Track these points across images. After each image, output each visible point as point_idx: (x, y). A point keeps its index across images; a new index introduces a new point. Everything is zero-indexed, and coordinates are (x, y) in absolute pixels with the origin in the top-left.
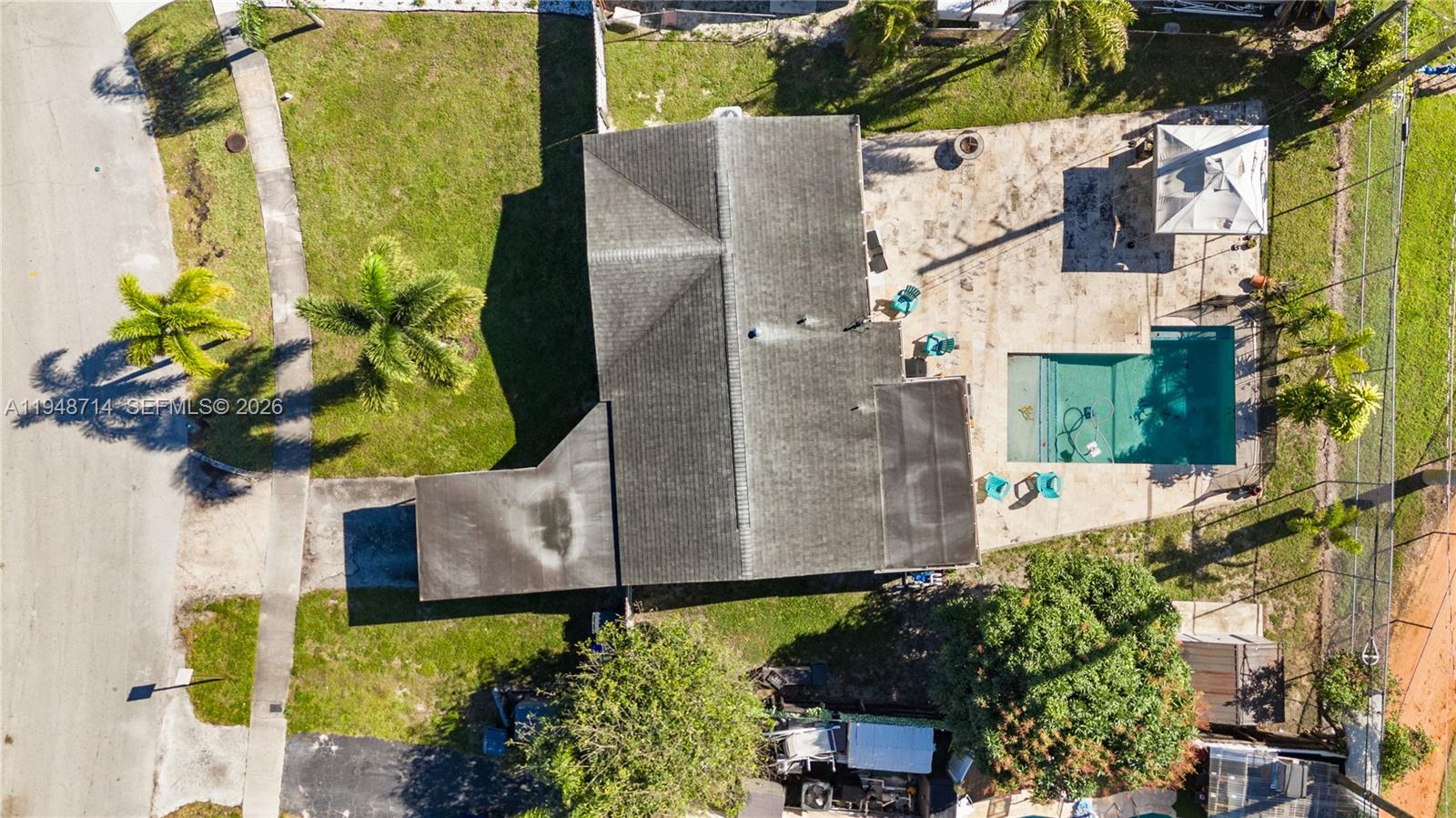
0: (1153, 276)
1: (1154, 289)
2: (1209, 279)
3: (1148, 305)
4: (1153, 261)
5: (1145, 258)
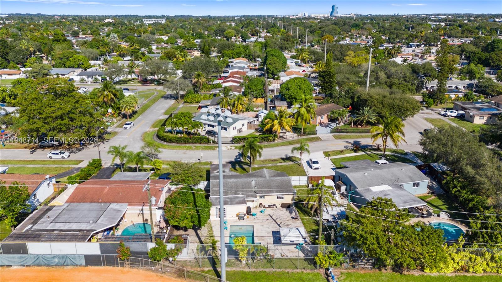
0: (273, 242)
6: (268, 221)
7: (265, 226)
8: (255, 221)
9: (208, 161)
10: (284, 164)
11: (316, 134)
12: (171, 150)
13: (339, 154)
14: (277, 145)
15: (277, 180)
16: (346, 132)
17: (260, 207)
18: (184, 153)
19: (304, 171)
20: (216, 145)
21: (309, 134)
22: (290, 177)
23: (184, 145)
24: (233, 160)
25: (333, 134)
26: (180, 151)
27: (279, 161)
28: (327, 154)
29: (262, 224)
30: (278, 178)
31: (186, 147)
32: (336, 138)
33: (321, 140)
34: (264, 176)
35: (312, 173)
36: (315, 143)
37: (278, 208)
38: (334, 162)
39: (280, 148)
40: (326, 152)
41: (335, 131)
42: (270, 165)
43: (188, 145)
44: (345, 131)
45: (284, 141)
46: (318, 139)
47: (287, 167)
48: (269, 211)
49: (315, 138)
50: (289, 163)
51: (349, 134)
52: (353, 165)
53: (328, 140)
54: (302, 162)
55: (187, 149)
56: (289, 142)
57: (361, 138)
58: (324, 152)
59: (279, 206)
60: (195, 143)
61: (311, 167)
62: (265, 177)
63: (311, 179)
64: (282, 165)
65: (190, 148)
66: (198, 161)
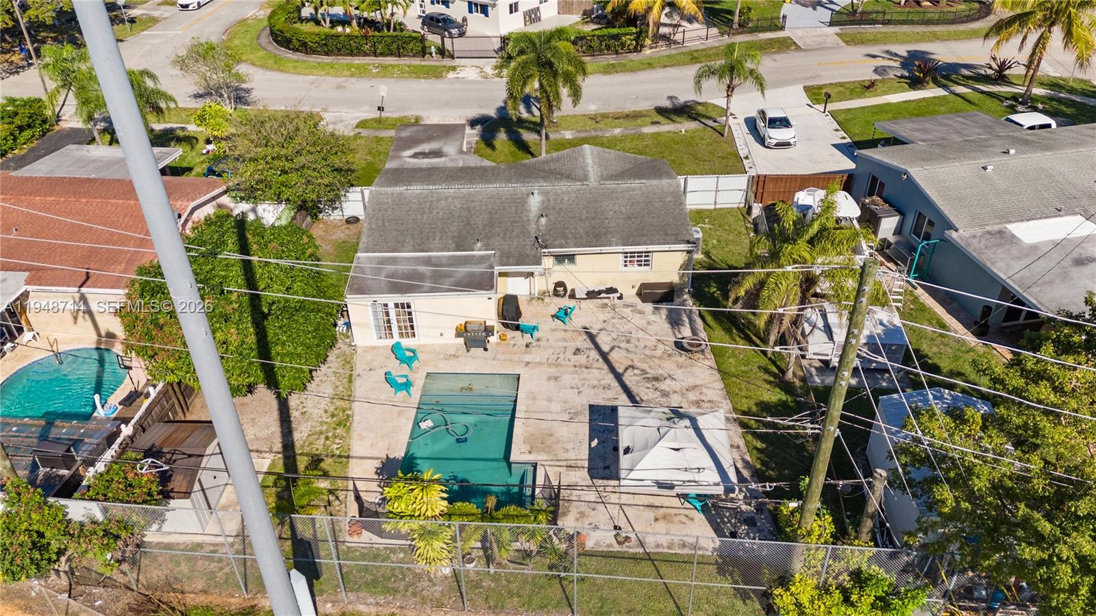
0: (586, 464)
1: (573, 465)
2: (583, 507)
3: (558, 460)
4: (601, 465)
5: (605, 459)
6: (581, 359)
7: (567, 379)
8: (528, 358)
9: (408, 113)
10: (667, 127)
11: (782, 28)
12: (301, 77)
13: (859, 96)
14: (650, 65)
15: (628, 190)
16: (883, 23)
17: (556, 294)
18: (339, 87)
19: (737, 155)
20: (447, 62)
21: (757, 29)
22: (681, 179)
23: (348, 60)
24: (492, 112)
25: (837, 29)
26: (329, 78)
27: (648, 120)
28: (818, 95)
29: (553, 371)
30: (636, 184)
31: (349, 67)
32: (847, 43)
33: (798, 48)
34: (580, 173)
35: (764, 162)
36: (777, 57)
37: (626, 300)
38: (843, 121)
39: (659, 74)
40: (813, 87)
41: (845, 17)
42: (617, 131)
43: (358, 61)
44: (880, 17)
45: (673, 51)
46: (787, 45)
47: (675, 140)
48: (587, 314)
49: (777, 40)
50: (685, 126)
51: (890, 29)
52: (925, 130)
53: (820, 48)
54: (731, 121)
55: (352, 75)
56: (691, 53)
57: (931, 41)
58: (807, 89)
59: (630, 293)
60: (382, 54)
61: (761, 140)
62: (585, 178)
63: (760, 184)
64: (658, 134)
65: (362, 72)
66: (376, 114)
